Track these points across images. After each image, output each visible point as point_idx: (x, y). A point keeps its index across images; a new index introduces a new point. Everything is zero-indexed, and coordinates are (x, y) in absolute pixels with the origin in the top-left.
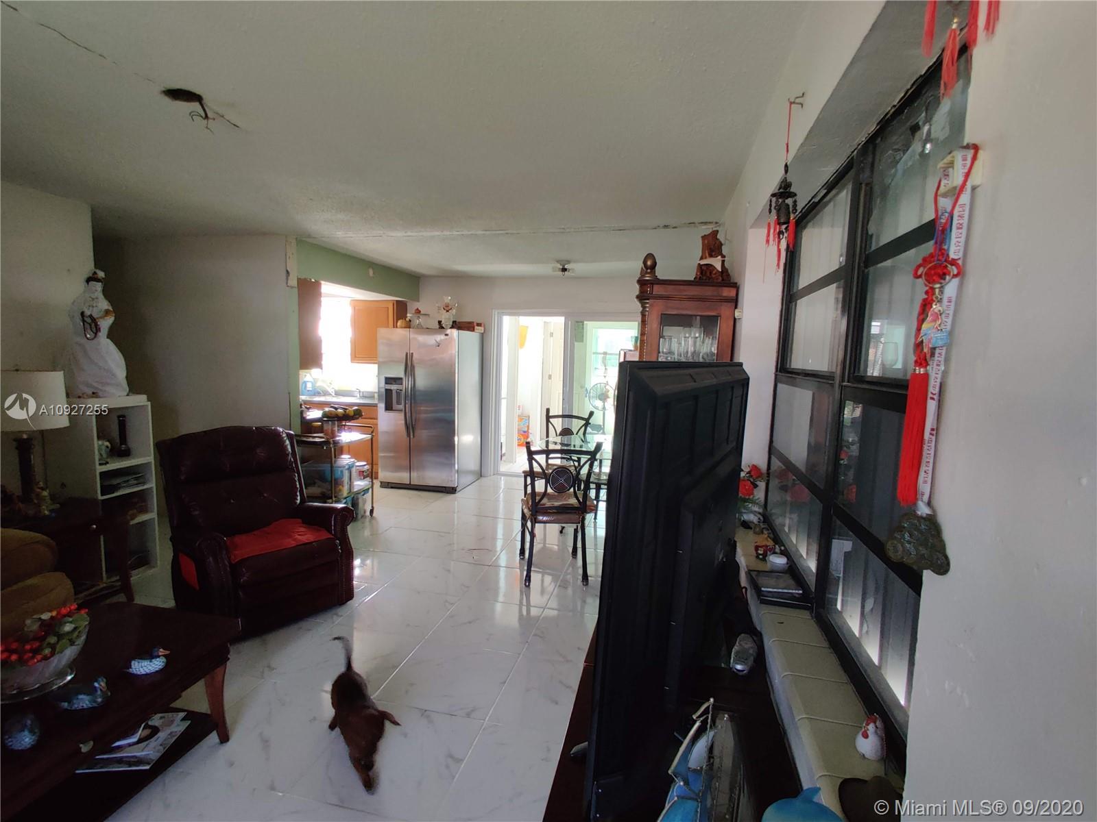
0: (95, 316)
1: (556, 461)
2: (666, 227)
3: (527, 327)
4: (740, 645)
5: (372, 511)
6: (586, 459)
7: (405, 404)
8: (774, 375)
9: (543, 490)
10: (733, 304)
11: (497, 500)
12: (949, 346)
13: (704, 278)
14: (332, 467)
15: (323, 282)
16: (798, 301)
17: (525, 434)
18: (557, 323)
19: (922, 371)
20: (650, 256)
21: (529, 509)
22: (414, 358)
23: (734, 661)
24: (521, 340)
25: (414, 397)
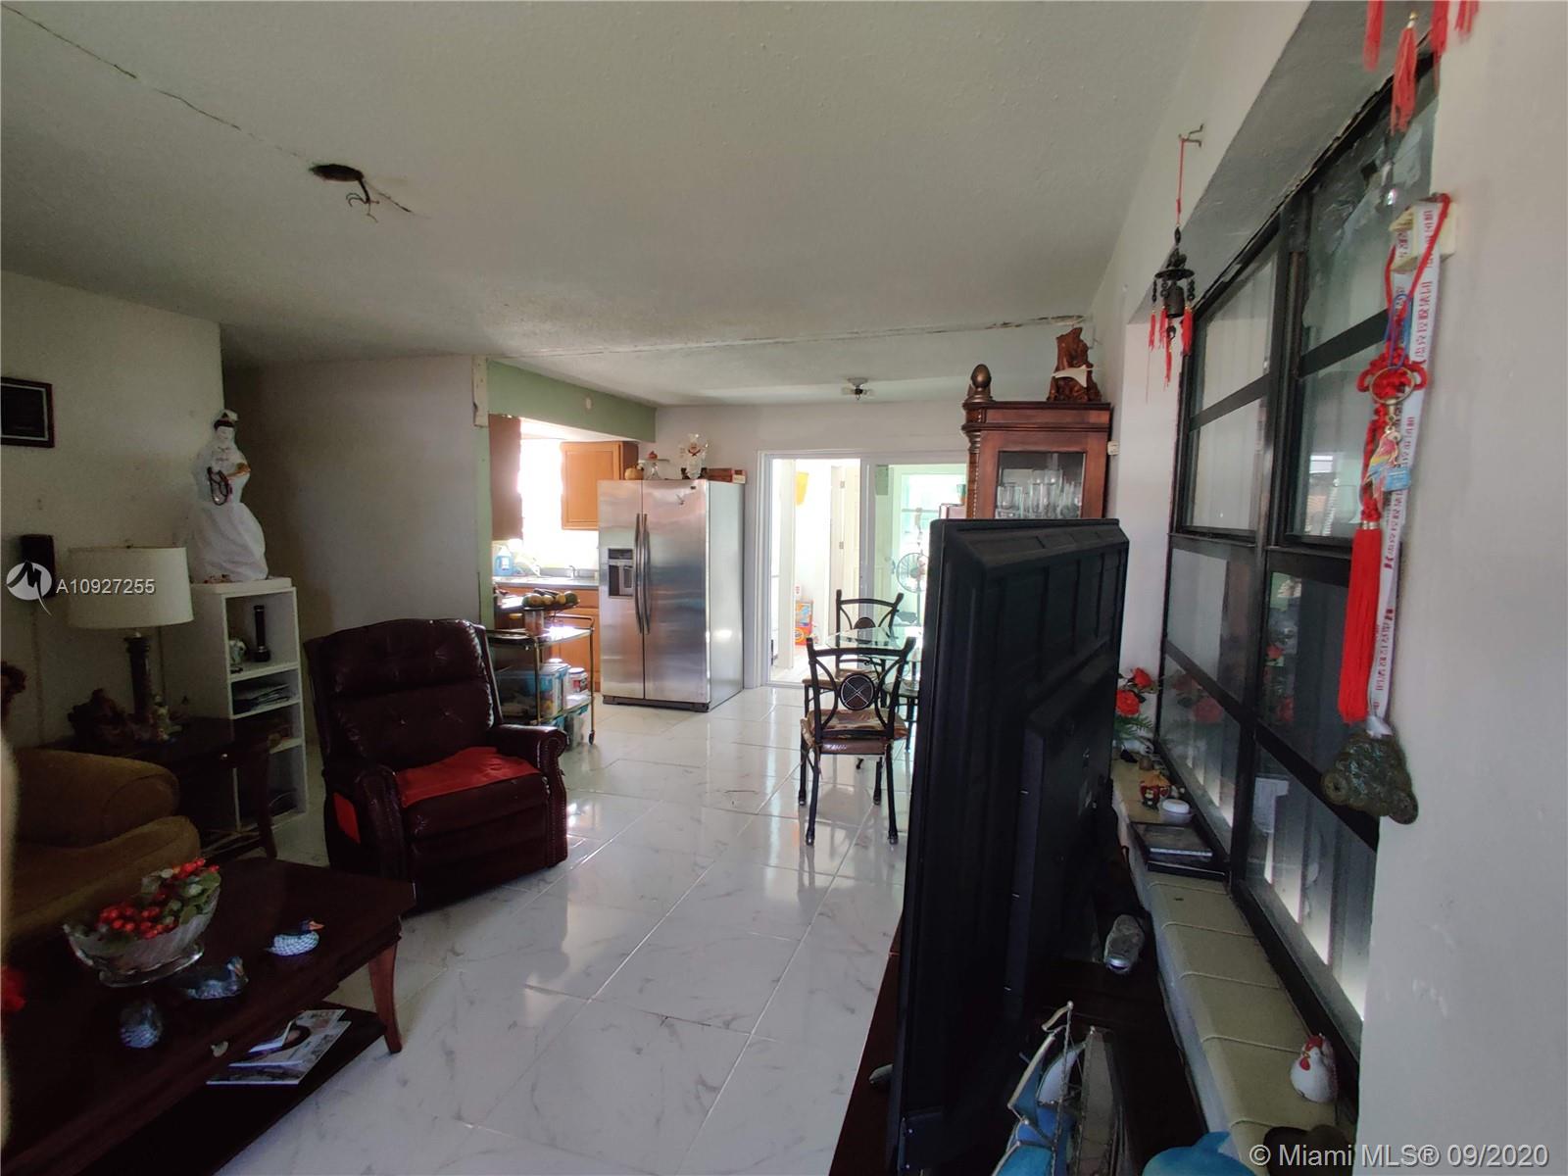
0: (225, 473)
1: (851, 665)
2: (1005, 325)
3: (808, 474)
4: (1119, 930)
5: (591, 737)
6: (893, 662)
7: (637, 585)
8: (1167, 537)
9: (831, 707)
10: (1106, 435)
11: (766, 721)
12: (1411, 490)
13: (1062, 397)
14: (537, 675)
15: (522, 419)
16: (1202, 428)
17: (807, 626)
18: (851, 467)
19: (1372, 525)
20: (982, 368)
21: (811, 733)
22: (648, 522)
23: (1109, 953)
24: (798, 493)
25: (648, 576)
